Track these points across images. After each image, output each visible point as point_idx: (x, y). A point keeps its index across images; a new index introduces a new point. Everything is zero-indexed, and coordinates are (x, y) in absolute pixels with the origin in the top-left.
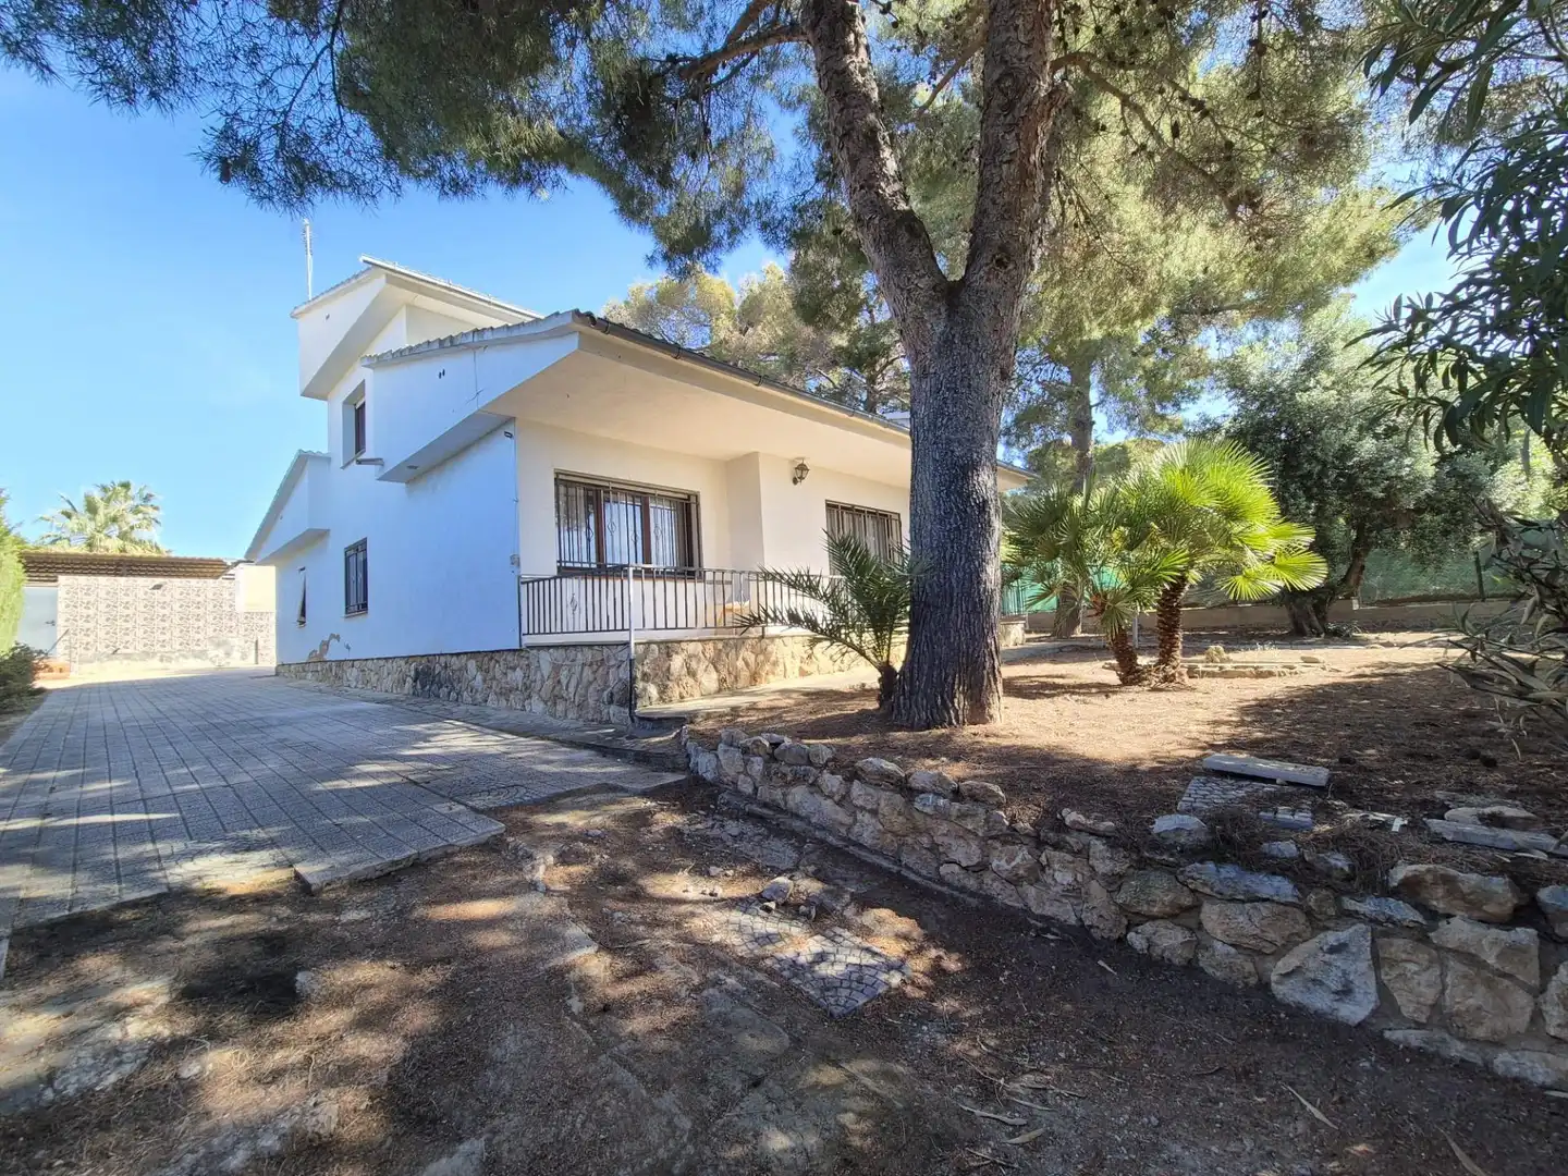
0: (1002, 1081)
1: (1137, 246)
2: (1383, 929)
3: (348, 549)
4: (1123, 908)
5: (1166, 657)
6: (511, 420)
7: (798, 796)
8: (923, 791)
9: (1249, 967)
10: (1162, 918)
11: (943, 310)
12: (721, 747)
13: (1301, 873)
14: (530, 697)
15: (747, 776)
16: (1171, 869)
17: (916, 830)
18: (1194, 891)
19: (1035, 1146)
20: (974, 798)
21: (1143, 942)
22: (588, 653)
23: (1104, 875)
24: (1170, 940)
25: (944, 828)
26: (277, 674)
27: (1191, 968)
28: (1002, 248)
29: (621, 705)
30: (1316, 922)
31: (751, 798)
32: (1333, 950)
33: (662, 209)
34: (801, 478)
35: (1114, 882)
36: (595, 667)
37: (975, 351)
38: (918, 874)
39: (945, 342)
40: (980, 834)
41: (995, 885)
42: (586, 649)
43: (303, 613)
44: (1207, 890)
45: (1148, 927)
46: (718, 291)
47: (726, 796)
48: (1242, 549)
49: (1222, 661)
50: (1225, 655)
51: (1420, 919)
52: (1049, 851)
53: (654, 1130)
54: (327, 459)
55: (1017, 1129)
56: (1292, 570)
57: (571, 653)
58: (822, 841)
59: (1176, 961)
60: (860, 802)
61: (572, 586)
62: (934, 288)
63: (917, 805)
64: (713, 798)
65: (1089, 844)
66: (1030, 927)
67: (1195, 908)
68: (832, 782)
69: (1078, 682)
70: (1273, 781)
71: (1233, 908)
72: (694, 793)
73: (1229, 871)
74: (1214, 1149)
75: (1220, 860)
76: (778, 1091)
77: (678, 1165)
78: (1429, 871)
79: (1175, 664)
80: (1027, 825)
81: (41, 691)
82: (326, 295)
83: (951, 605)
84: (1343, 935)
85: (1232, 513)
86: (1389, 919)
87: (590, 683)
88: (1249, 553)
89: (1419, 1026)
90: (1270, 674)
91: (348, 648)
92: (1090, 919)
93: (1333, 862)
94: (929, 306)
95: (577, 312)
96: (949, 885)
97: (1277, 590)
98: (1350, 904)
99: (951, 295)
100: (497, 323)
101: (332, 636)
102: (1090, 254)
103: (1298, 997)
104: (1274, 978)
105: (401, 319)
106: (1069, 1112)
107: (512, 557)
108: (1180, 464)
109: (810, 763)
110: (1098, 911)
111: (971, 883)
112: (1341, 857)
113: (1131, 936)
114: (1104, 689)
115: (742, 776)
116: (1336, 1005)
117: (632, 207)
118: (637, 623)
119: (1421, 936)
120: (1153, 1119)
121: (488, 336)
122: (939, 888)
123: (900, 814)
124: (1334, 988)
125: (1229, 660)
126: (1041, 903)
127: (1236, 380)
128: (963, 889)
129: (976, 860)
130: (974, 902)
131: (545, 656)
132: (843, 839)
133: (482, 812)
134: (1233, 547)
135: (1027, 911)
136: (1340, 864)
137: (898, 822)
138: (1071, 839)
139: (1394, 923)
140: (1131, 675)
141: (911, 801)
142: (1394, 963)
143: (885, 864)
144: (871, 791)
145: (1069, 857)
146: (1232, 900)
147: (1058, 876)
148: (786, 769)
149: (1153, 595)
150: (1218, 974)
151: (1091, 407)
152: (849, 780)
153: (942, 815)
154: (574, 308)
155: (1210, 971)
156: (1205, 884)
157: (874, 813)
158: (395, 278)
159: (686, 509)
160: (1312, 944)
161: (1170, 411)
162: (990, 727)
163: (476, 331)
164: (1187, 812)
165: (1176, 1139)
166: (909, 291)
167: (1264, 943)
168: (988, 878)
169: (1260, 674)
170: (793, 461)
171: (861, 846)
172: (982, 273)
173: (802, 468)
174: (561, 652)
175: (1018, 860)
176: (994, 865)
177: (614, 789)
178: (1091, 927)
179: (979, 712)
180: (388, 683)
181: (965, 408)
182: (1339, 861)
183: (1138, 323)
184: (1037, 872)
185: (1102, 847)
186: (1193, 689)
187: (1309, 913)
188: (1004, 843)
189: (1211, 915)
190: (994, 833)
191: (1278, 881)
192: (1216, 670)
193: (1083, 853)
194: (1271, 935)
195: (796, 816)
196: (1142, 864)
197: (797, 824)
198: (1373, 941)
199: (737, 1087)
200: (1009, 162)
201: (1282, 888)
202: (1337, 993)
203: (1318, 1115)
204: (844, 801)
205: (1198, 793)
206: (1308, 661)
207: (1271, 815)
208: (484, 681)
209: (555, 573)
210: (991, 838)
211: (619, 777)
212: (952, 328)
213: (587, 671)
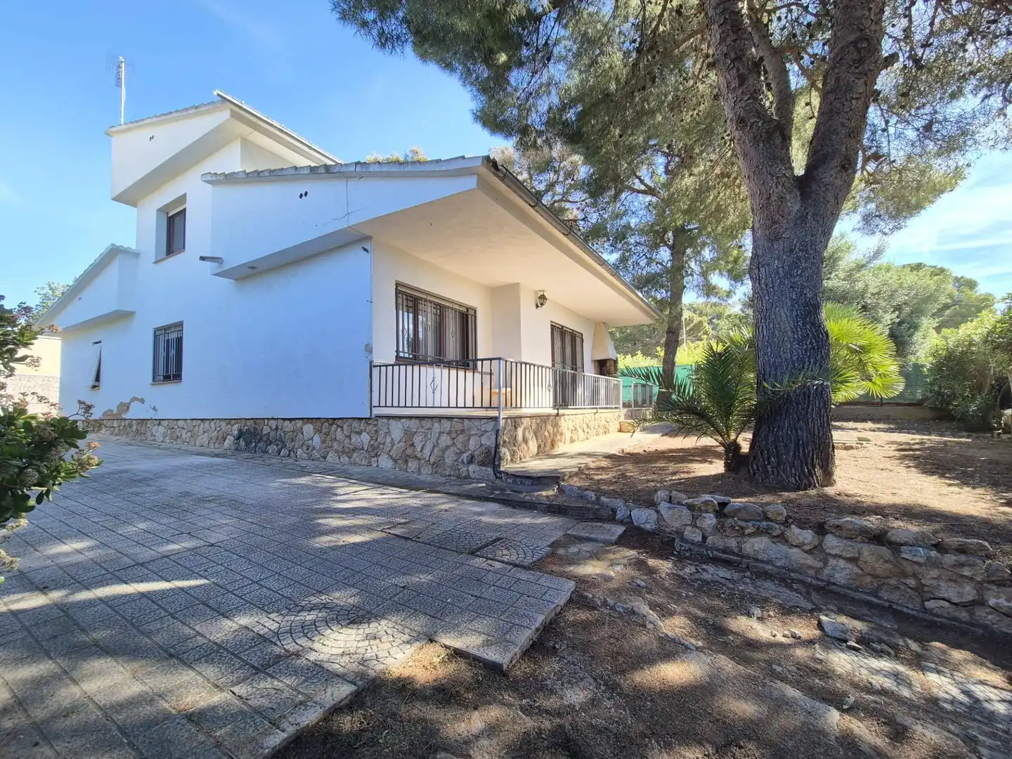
3: (156, 330)
6: (369, 238)
7: (757, 544)
8: (905, 545)
11: (798, 195)
12: (665, 505)
14: (377, 456)
15: (695, 528)
17: (902, 574)
20: (961, 551)
22: (447, 425)
25: (934, 573)
29: (483, 464)
31: (703, 545)
34: (542, 304)
36: (454, 435)
37: (822, 226)
39: (801, 217)
40: (978, 579)
41: (991, 617)
42: (444, 421)
43: (98, 379)
47: (681, 544)
54: (136, 255)
57: (427, 424)
58: (803, 581)
60: (834, 552)
61: (433, 372)
63: (903, 556)
68: (802, 535)
82: (155, 119)
87: (448, 447)
91: (154, 409)
95: (487, 158)
99: (799, 184)
101: (134, 399)
105: (234, 149)
107: (367, 346)
109: (769, 519)
115: (689, 528)
123: (886, 562)
128: (954, 619)
129: (969, 598)
131: (394, 426)
132: (819, 580)
133: (530, 569)
137: (882, 568)
141: (896, 552)
144: (849, 543)
152: (821, 534)
153: (933, 563)
154: (486, 154)
157: (853, 560)
158: (239, 115)
168: (984, 612)
170: (536, 293)
171: (836, 584)
172: (833, 172)
173: (543, 298)
174: (416, 421)
176: (991, 602)
180: (204, 439)
181: (812, 265)
188: (1000, 586)
190: (994, 578)
195: (757, 559)
200: (857, 99)
204: (814, 550)
206: (863, 440)
208: (323, 442)
209: (393, 361)
212: (806, 208)
213: (444, 437)
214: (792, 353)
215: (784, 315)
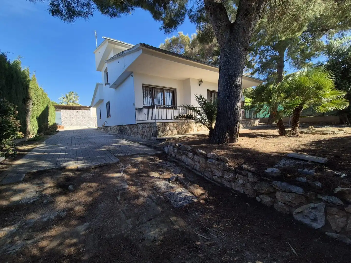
0: (209, 228)
1: (298, 9)
2: (329, 205)
3: (107, 103)
4: (255, 191)
5: (294, 128)
6: (133, 72)
7: (184, 157)
8: (210, 158)
9: (288, 210)
10: (265, 194)
11: (228, 31)
12: (169, 146)
13: (306, 186)
14: (138, 134)
15: (174, 152)
16: (269, 182)
17: (207, 167)
18: (274, 188)
19: (210, 245)
20: (222, 161)
21: (259, 200)
23: (251, 182)
24: (267, 200)
25: (214, 167)
26: (98, 129)
27: (272, 207)
28: (246, 10)
29: (154, 136)
30: (309, 200)
31: (175, 158)
32: (312, 208)
33: (164, 16)
34: (201, 84)
35: (254, 184)
37: (237, 42)
38: (207, 177)
39: (228, 41)
40: (222, 169)
41: (225, 182)
42: (148, 124)
43: (101, 117)
44: (278, 188)
45: (261, 196)
46: (186, 39)
47: (169, 157)
48: (321, 98)
49: (313, 130)
50: (314, 128)
51: (342, 203)
52: (238, 175)
53: (123, 227)
54: (102, 84)
55: (207, 240)
56: (337, 104)
57: (145, 125)
58: (187, 168)
59: (268, 205)
60: (196, 160)
61: (145, 110)
62: (226, 25)
63: (208, 162)
64: (166, 157)
65: (248, 174)
66: (232, 192)
67: (275, 192)
68: (190, 155)
69: (268, 134)
70: (307, 161)
71: (284, 194)
72: (164, 156)
73: (284, 184)
74: (258, 255)
75: (282, 181)
76: (154, 223)
77: (125, 235)
78: (347, 190)
79: (296, 130)
80: (233, 168)
81: (58, 131)
83: (226, 113)
84: (316, 205)
85: (319, 88)
86: (332, 202)
87: (149, 132)
88: (323, 99)
89: (337, 233)
90: (327, 134)
91: (108, 124)
92: (247, 192)
93: (317, 184)
94: (225, 31)
95: (141, 43)
96: (214, 180)
97: (332, 110)
98: (319, 196)
99: (231, 27)
100: (127, 49)
101: (105, 122)
102: (283, 13)
103: (301, 219)
104: (294, 213)
105: (112, 51)
106: (222, 239)
107: (134, 104)
108: (304, 74)
109: (186, 150)
110: (249, 190)
111: (219, 181)
112: (320, 183)
113: (257, 197)
114: (274, 136)
115: (173, 153)
116: (311, 223)
117: (156, 16)
118: (157, 118)
119: (341, 208)
120: (244, 244)
121: (125, 52)
122: (211, 181)
123: (204, 163)
124: (311, 218)
125: (315, 130)
126: (235, 187)
127: (329, 50)
128: (218, 182)
129: (221, 175)
130: (219, 185)
131: (141, 126)
132: (192, 168)
133: (117, 157)
134: (318, 98)
135: (232, 189)
136: (318, 185)
137: (204, 165)
138: (243, 172)
139: (333, 204)
140: (283, 133)
141: (207, 160)
142: (331, 215)
143: (200, 174)
144: (198, 157)
145: (242, 176)
146: (284, 192)
147: (240, 181)
148: (181, 151)
149: (290, 111)
150: (279, 210)
151: (284, 62)
152: (194, 155)
153: (213, 164)
155: (277, 209)
156: (277, 187)
157: (199, 162)
158: (110, 42)
159: (173, 92)
160: (307, 206)
161: (307, 61)
162: (235, 143)
163: (123, 51)
164: (276, 167)
165: (248, 250)
166: (219, 27)
167: (293, 204)
168: (223, 180)
169: (323, 134)
170: (199, 80)
171: (196, 170)
172: (240, 18)
173: (201, 81)
174: (143, 124)
175: (230, 176)
176: (225, 177)
177: (146, 154)
178: (247, 194)
179: (233, 140)
180: (115, 131)
181: (233, 59)
182: (319, 184)
183: (297, 33)
184: (235, 180)
185: (251, 175)
186: (300, 137)
187: (307, 198)
188: (228, 172)
189: (278, 195)
190: (225, 169)
191: (298, 188)
192: (310, 132)
193: (246, 176)
194: (294, 202)
195: (183, 162)
196: (261, 180)
197: (183, 164)
198: (325, 208)
199: (145, 220)
201: (300, 190)
202: (312, 220)
203: (294, 251)
204: (193, 159)
205: (282, 163)
206: (339, 130)
207: (301, 170)
208: (130, 131)
209: (143, 107)
210: (224, 170)
211: (148, 151)
212: (231, 37)
213: (148, 129)
214: (222, 95)
215: (222, 81)
